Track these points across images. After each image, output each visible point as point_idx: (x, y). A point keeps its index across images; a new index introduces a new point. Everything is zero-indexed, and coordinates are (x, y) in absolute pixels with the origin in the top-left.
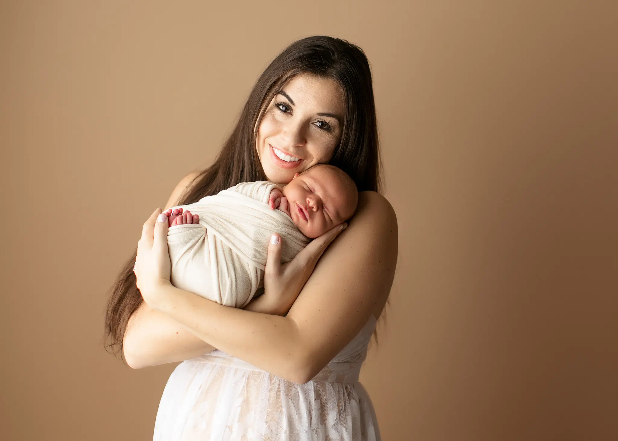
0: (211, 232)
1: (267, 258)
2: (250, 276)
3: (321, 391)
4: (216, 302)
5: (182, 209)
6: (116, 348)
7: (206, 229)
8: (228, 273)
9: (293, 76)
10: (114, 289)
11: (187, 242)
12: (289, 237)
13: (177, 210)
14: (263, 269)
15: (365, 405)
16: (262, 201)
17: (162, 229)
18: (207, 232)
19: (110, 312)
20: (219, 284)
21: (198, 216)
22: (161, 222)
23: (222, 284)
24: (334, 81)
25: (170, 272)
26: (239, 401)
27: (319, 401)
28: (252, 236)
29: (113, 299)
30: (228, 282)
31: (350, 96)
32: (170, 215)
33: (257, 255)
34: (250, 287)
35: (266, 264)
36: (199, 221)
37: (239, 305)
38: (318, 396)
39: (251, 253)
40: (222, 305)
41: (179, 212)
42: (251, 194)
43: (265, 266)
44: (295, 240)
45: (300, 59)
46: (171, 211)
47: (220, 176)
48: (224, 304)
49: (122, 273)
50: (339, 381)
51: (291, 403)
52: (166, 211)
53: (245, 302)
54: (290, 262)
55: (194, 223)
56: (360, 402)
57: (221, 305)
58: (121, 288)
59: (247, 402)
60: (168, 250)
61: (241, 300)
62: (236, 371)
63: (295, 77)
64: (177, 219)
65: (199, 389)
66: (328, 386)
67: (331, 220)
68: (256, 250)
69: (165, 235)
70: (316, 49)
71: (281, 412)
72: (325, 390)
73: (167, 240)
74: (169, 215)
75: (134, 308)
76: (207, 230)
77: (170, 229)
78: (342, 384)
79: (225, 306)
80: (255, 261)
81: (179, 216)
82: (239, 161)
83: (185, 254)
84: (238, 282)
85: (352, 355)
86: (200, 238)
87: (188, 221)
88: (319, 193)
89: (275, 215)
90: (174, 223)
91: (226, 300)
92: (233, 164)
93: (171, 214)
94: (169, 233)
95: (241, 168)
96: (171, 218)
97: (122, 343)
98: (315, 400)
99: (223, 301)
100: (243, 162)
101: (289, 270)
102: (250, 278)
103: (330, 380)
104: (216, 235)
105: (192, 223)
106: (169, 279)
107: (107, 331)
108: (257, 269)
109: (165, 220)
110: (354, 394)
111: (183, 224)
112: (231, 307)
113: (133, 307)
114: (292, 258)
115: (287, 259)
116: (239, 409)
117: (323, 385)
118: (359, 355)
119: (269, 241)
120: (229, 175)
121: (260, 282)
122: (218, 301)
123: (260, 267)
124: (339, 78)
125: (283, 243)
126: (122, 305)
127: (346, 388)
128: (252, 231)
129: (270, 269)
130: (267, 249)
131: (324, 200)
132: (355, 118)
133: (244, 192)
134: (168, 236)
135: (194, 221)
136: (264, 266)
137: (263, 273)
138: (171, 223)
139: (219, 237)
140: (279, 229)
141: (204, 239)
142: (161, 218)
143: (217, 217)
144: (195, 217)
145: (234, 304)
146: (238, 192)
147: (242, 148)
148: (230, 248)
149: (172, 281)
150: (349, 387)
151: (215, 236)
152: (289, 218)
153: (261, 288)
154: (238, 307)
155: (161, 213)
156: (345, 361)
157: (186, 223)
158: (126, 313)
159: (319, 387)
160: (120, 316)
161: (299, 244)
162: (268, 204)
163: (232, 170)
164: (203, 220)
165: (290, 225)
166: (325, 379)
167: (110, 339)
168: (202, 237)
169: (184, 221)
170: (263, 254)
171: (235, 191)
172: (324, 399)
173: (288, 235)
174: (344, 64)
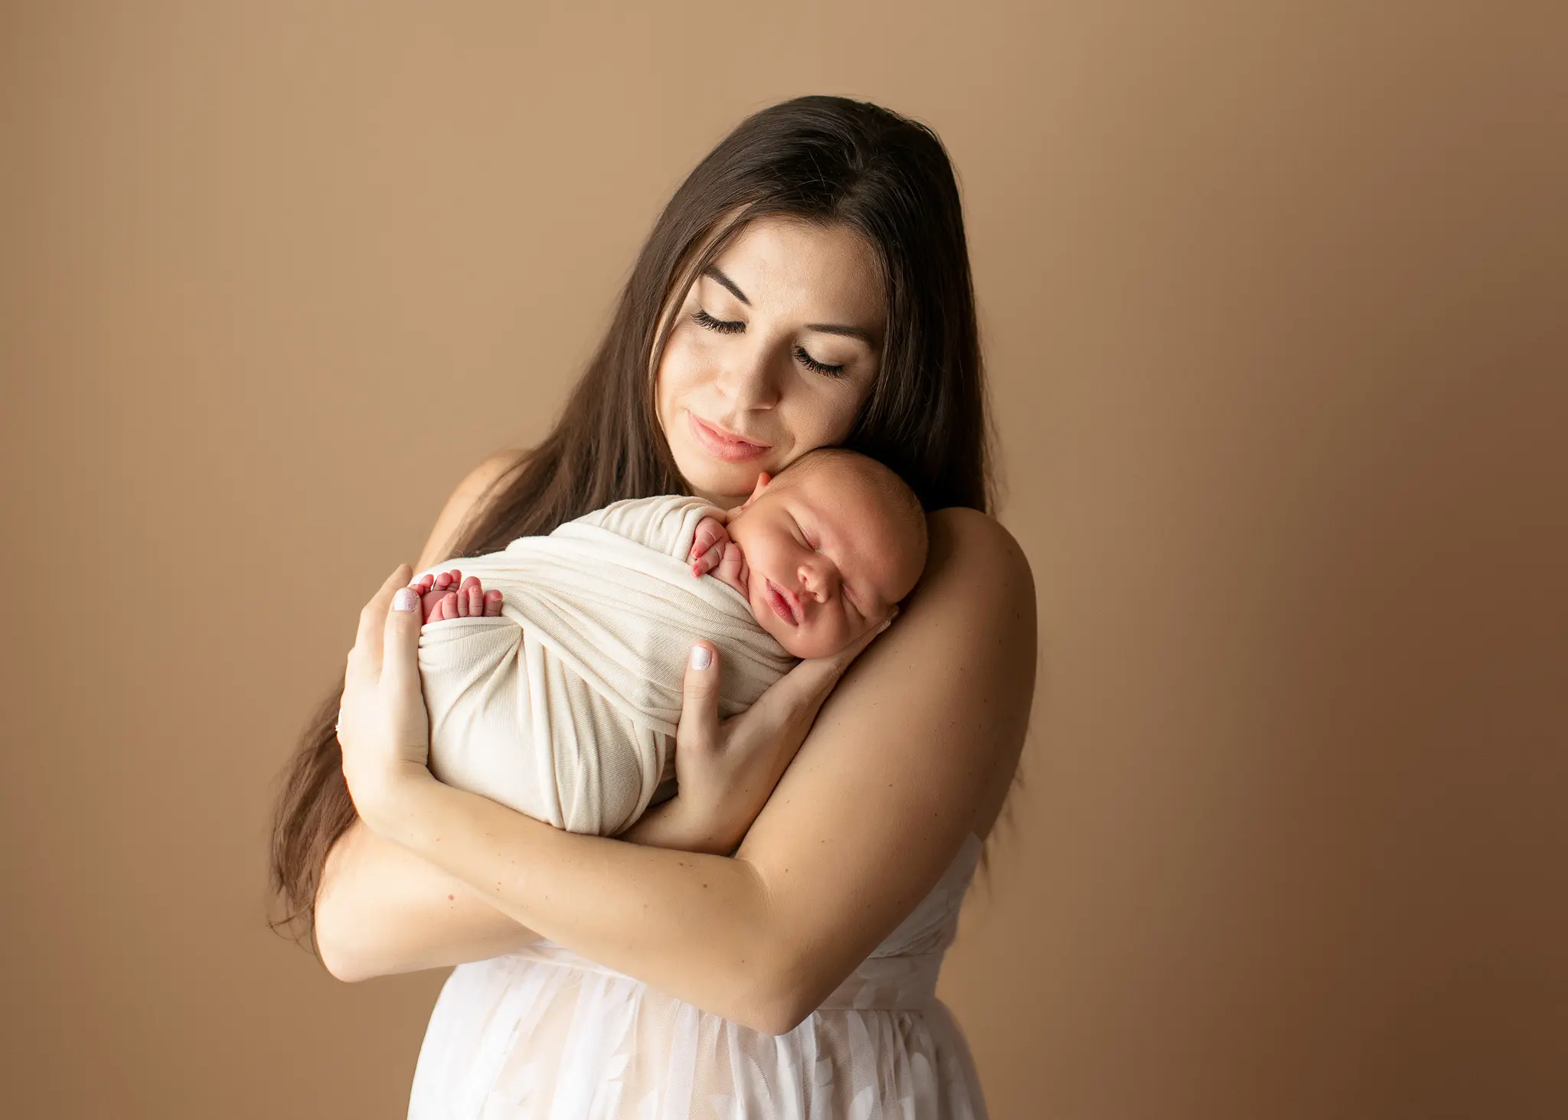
0: (534, 638)
1: (682, 705)
2: (637, 752)
3: (834, 1033)
4: (549, 824)
5: (458, 573)
6: (298, 925)
7: (520, 630)
8: (579, 749)
9: (743, 224)
10: (287, 778)
11: (472, 663)
12: (742, 648)
13: (446, 575)
14: (672, 735)
15: (953, 1064)
16: (671, 555)
17: (402, 631)
18: (522, 638)
19: (280, 837)
20: (555, 778)
21: (499, 594)
22: (401, 611)
23: (562, 776)
24: (853, 234)
25: (426, 743)
26: (618, 1065)
27: (829, 1060)
28: (642, 646)
29: (286, 800)
30: (577, 772)
31: (899, 272)
32: (427, 590)
33: (656, 698)
34: (638, 783)
35: (679, 720)
36: (502, 606)
37: (608, 830)
38: (827, 1049)
39: (638, 693)
40: (564, 830)
41: (452, 582)
42: (642, 533)
43: (677, 725)
44: (758, 657)
45: (764, 172)
46: (431, 577)
47: (565, 473)
48: (569, 827)
49: (310, 733)
50: (882, 1005)
51: (755, 1069)
52: (418, 580)
53: (627, 820)
54: (744, 712)
55: (488, 612)
56: (939, 1059)
57: (562, 832)
58: (307, 773)
59: (638, 1065)
60: (419, 686)
61: (614, 815)
62: (611, 982)
63: (750, 227)
64: (442, 603)
65: (515, 1029)
66: (853, 1020)
67: (862, 618)
68: (652, 686)
69: (413, 647)
70: (805, 141)
71: (730, 1094)
72: (844, 1033)
73: (418, 660)
74: (423, 592)
75: (340, 826)
76: (524, 632)
77: (425, 629)
78: (888, 1011)
79: (572, 833)
80: (649, 715)
81: (451, 595)
82: (613, 435)
83: (464, 699)
84: (606, 772)
85: (915, 939)
86: (506, 653)
87: (473, 609)
88: (832, 552)
89: (704, 591)
90: (434, 614)
91: (574, 817)
92: (596, 444)
93: (430, 588)
94: (422, 641)
95: (617, 455)
96: (428, 598)
97: (313, 912)
98: (817, 1061)
99: (565, 821)
100: (623, 436)
101: (741, 736)
102: (640, 760)
103: (856, 1006)
104: (546, 646)
105: (483, 614)
106: (425, 760)
107: (275, 880)
108: (657, 736)
109: (411, 605)
110: (924, 1038)
111: (459, 617)
112: (589, 834)
113: (337, 824)
114: (751, 704)
115: (736, 706)
116: (618, 1086)
117: (839, 1017)
118: (935, 934)
119: (687, 661)
120: (588, 470)
121: (664, 767)
122: (554, 821)
123: (664, 730)
124: (867, 224)
125: (724, 664)
126: (310, 817)
127: (902, 1023)
128: (640, 633)
129: (691, 735)
130: (680, 681)
131: (845, 571)
132: (914, 327)
133: (624, 529)
134: (420, 650)
135: (490, 607)
136: (674, 727)
137: (672, 745)
138: (427, 612)
139: (555, 652)
140: (713, 628)
141: (516, 656)
142: (401, 601)
143: (549, 597)
144: (492, 597)
145: (595, 828)
146: (607, 528)
147: (621, 404)
148: (583, 681)
149: (432, 768)
150: (908, 1021)
151: (544, 649)
152: (744, 602)
153: (670, 781)
154: (606, 835)
155: (406, 586)
156: (897, 953)
157: (468, 614)
158: (319, 840)
159: (829, 1025)
160: (305, 847)
161: (771, 665)
162: (686, 561)
163: (594, 459)
164: (514, 607)
165: (745, 617)
166: (848, 1003)
167: (281, 904)
168: (511, 651)
169: (461, 610)
170: (672, 695)
171: (600, 526)
172: (842, 1056)
173: (739, 645)
174: (882, 182)
